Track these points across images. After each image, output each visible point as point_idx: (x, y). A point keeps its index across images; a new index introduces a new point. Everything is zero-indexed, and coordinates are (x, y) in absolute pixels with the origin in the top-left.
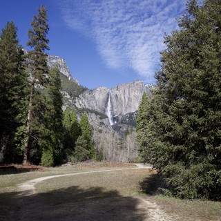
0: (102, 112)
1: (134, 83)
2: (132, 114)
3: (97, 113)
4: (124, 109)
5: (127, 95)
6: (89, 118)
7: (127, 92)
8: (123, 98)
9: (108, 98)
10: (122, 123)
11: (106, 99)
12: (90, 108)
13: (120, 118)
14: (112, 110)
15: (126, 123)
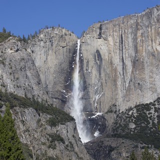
0: (56, 103)
1: (149, 15)
2: (147, 107)
3: (40, 108)
4: (120, 94)
5: (129, 52)
6: (18, 123)
7: (129, 41)
8: (117, 61)
9: (72, 61)
10: (116, 136)
11: (65, 66)
12: (21, 93)
13: (111, 120)
14: (85, 98)
15: (127, 136)
